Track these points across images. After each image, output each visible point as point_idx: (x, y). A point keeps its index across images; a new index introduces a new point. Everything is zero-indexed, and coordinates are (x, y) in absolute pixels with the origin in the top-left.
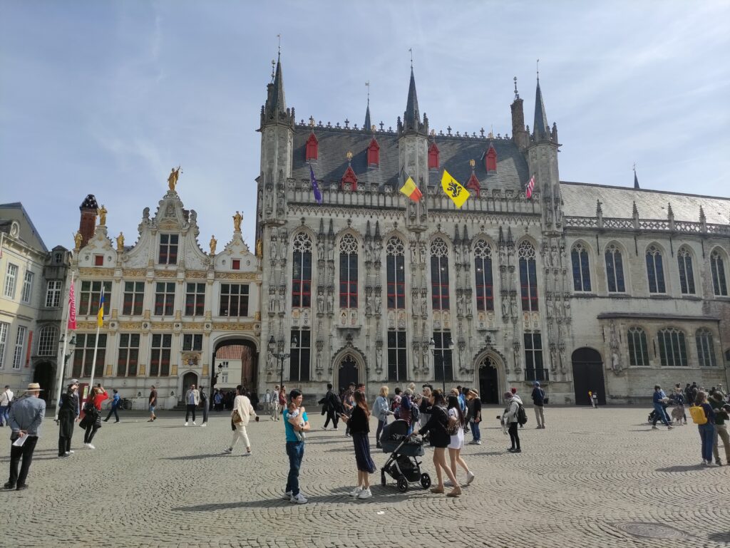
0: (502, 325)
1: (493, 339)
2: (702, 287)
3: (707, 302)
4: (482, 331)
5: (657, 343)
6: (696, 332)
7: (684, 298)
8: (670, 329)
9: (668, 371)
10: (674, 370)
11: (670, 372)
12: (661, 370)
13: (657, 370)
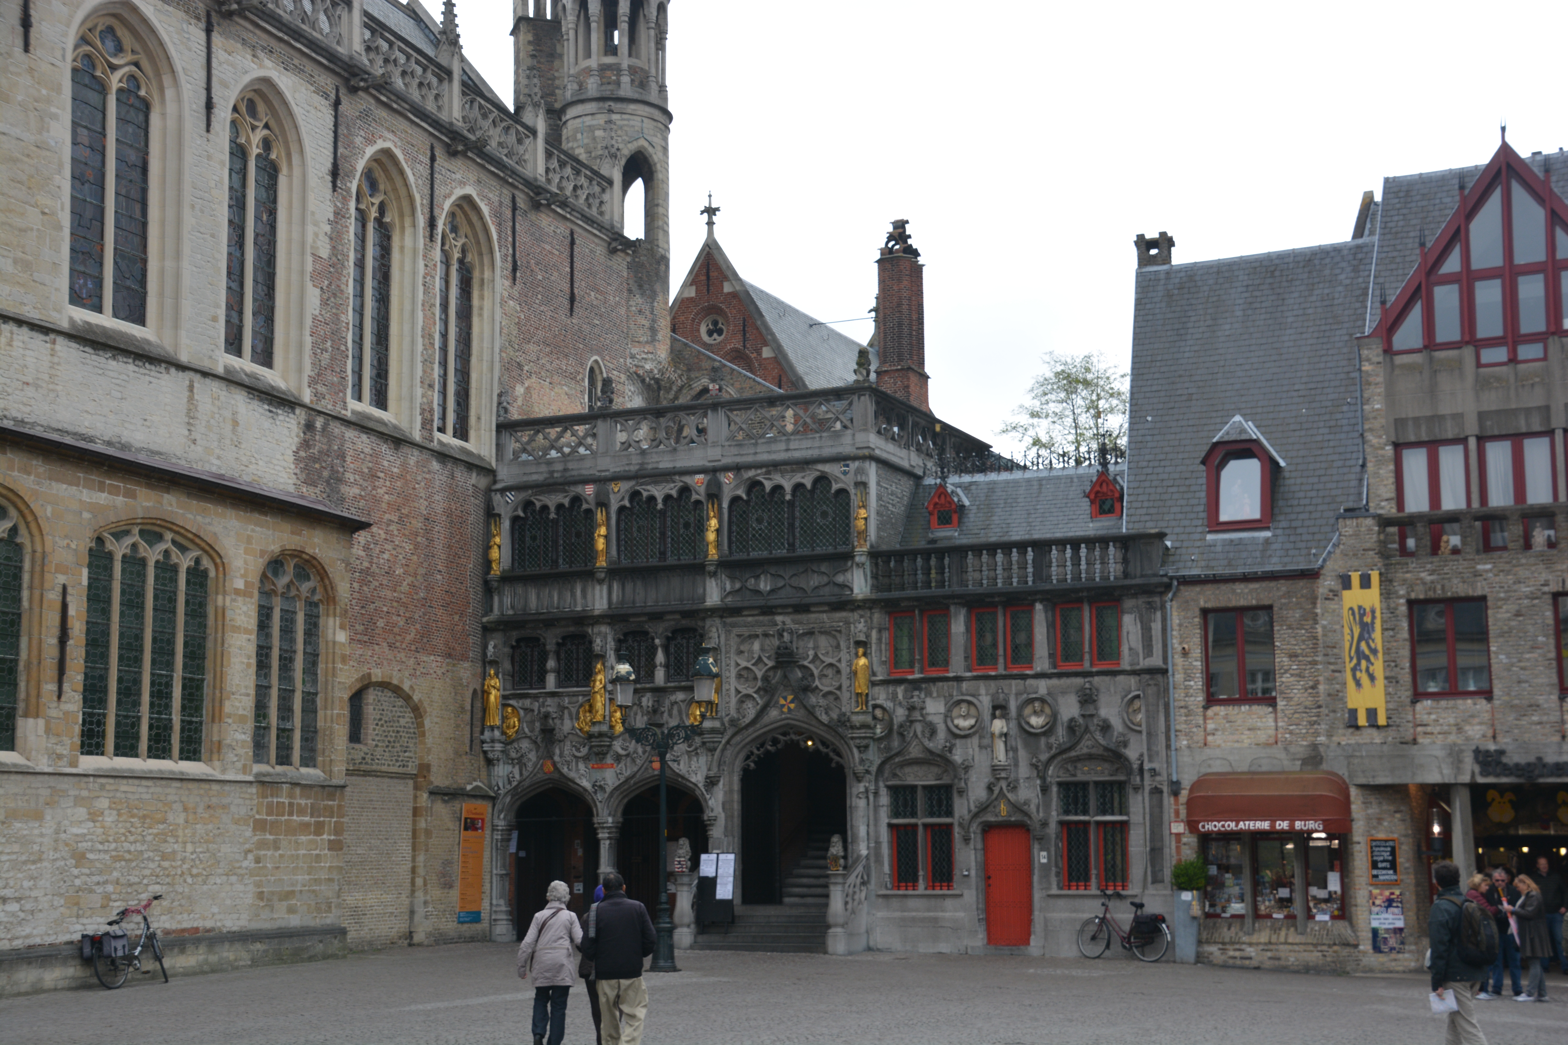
2: (308, 340)
3: (319, 423)
5: (77, 608)
6: (264, 577)
7: (230, 380)
8: (152, 535)
9: (108, 787)
10: (136, 782)
11: (118, 795)
12: (77, 779)
13: (52, 781)
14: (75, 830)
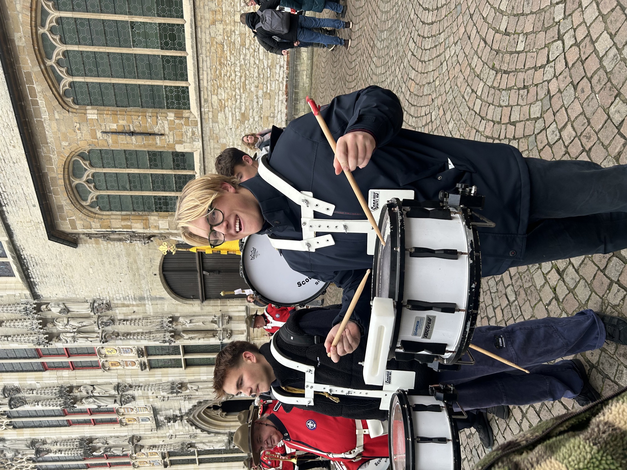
0: (140, 403)
1: (170, 413)
4: (158, 425)
9: (206, 97)
10: (201, 72)
11: (209, 89)
12: (203, 120)
13: (206, 139)
14: (230, 122)
